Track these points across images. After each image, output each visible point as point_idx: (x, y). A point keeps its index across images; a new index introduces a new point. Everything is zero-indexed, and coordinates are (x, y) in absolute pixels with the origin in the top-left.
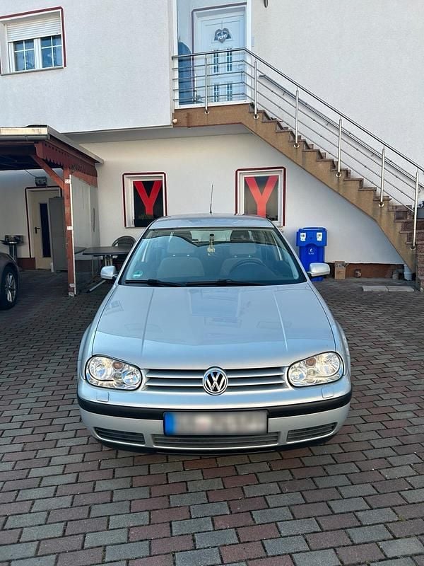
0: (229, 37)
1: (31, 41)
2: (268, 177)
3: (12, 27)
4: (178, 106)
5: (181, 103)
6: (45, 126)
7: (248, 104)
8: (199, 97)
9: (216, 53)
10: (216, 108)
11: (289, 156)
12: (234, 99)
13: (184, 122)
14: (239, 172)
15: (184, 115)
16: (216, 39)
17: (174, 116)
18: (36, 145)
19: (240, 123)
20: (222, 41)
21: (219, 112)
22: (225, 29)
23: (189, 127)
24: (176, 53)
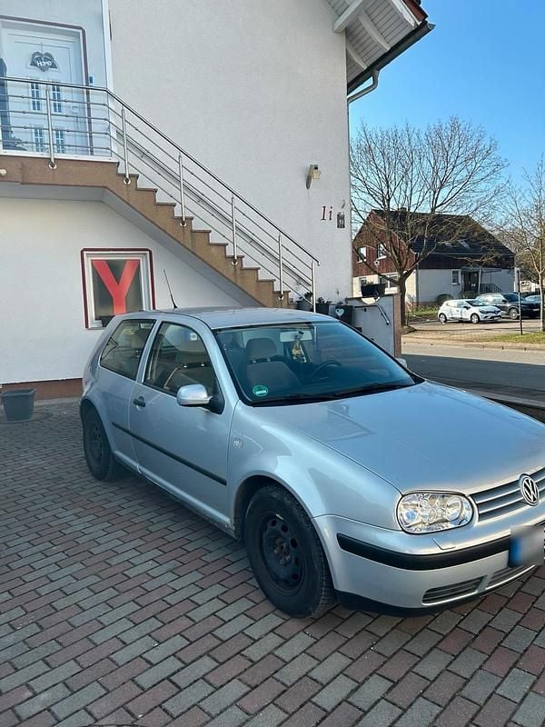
0: (54, 66)
2: (126, 260)
8: (20, 142)
9: (35, 84)
10: (67, 162)
13: (17, 176)
14: (85, 253)
15: (16, 165)
16: (33, 64)
19: (105, 187)
20: (43, 69)
22: (47, 54)
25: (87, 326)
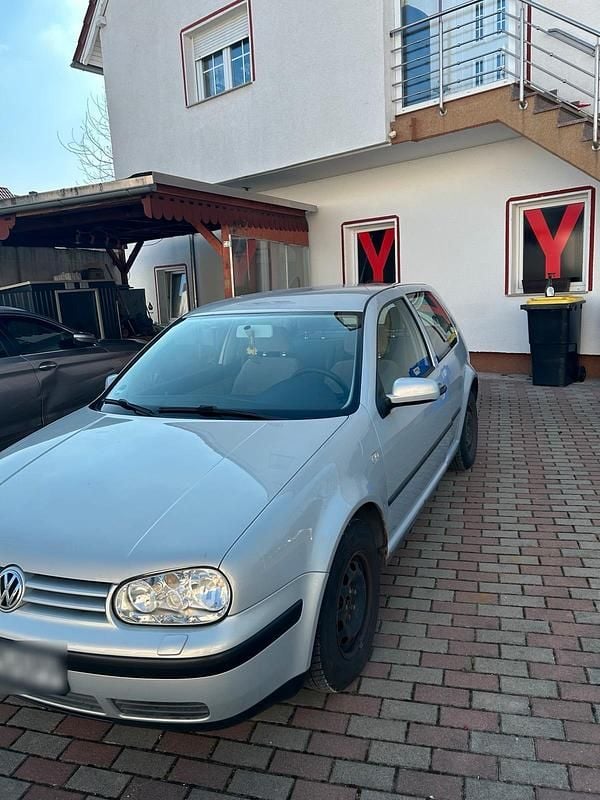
1: (219, 53)
2: (566, 206)
3: (200, 38)
4: (400, 110)
5: (405, 104)
6: (150, 173)
7: (509, 85)
10: (457, 103)
11: (582, 167)
12: (484, 82)
13: (407, 134)
14: (510, 204)
15: (407, 122)
17: (393, 127)
18: (143, 201)
19: (497, 121)
21: (461, 107)
23: (416, 141)
24: (398, 24)
25: (506, 293)
